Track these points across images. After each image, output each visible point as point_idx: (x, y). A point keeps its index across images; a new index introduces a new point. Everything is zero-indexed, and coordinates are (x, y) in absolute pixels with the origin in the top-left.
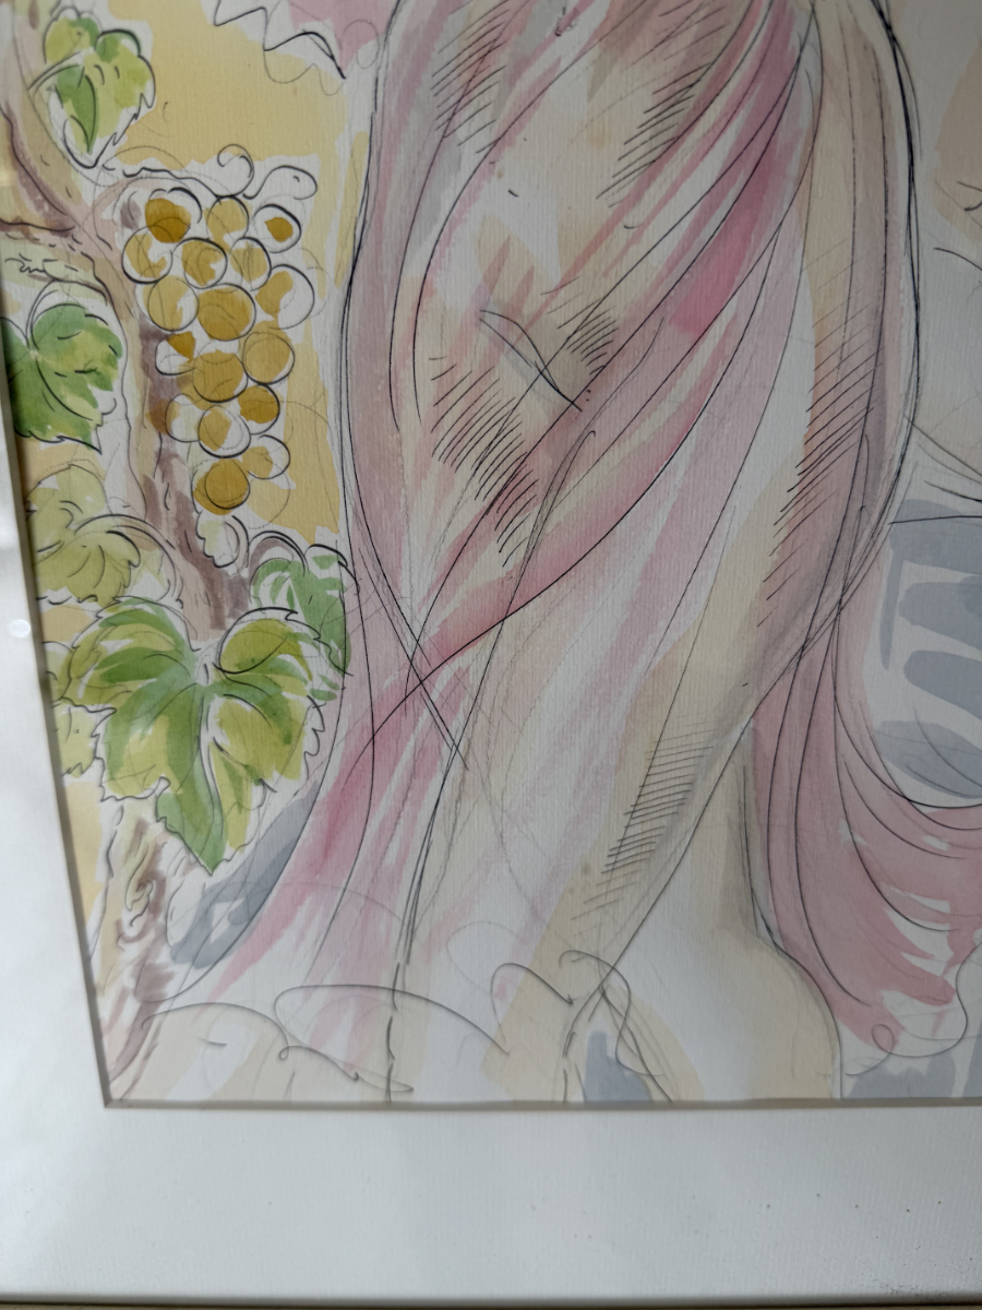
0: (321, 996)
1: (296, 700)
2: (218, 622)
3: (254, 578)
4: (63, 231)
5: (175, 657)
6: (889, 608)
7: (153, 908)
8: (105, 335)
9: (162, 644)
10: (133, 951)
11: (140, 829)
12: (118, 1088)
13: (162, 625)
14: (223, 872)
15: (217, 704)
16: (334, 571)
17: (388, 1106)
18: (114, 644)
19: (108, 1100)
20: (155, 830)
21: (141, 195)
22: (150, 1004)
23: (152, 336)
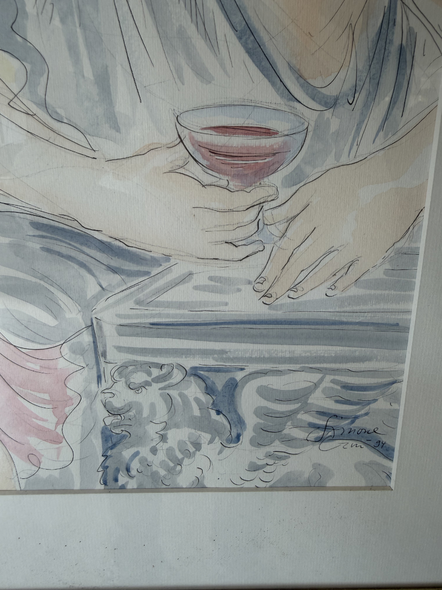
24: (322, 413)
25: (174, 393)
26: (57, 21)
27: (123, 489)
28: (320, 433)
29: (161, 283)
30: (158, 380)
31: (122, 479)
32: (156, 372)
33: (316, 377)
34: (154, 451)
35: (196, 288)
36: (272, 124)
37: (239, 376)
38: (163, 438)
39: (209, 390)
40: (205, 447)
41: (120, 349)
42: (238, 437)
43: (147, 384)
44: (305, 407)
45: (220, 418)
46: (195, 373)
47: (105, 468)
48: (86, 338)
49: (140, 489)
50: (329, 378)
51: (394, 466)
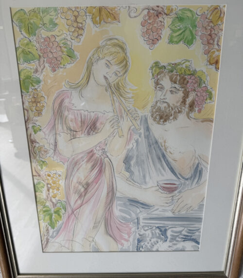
0: (65, 241)
1: (61, 214)
2: (54, 207)
3: (57, 203)
4: (39, 176)
5: (50, 210)
6: (117, 205)
7: (48, 233)
8: (43, 184)
9: (48, 209)
10: (46, 237)
11: (47, 226)
12: (44, 251)
13: (49, 208)
14: (55, 229)
15: (54, 214)
16: (64, 203)
17: (72, 252)
18: (44, 209)
19: (43, 252)
20: (48, 226)
21: (47, 173)
22: (47, 242)
23: (48, 184)
24: (184, 235)
25: (153, 231)
26: (137, 167)
27: (141, 251)
28: (184, 239)
29: (152, 210)
30: (150, 229)
31: (141, 249)
32: (150, 227)
33: (183, 228)
34: (148, 243)
35: (160, 211)
36: (175, 183)
37: (167, 228)
38: (150, 241)
39: (161, 231)
40: (159, 243)
41: (143, 223)
42: (166, 241)
43: (148, 230)
44: (181, 234)
45: (163, 237)
46: (158, 227)
47: (137, 247)
48: (136, 221)
49: (145, 251)
50: (186, 228)
51: (200, 246)
